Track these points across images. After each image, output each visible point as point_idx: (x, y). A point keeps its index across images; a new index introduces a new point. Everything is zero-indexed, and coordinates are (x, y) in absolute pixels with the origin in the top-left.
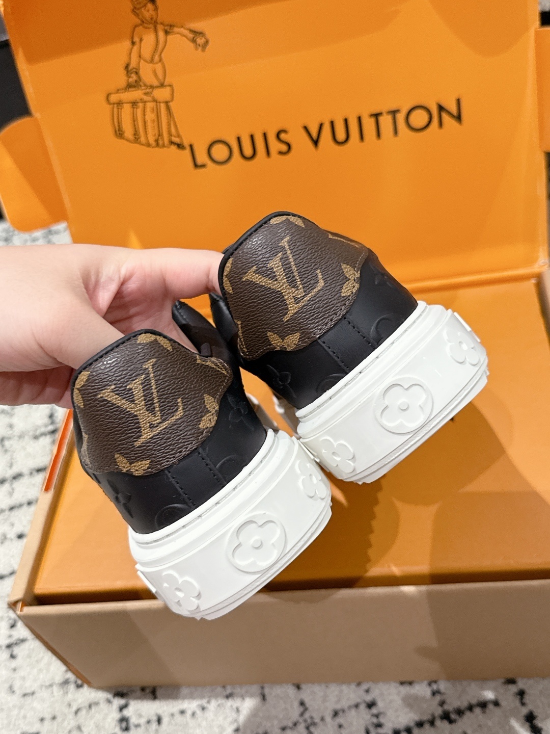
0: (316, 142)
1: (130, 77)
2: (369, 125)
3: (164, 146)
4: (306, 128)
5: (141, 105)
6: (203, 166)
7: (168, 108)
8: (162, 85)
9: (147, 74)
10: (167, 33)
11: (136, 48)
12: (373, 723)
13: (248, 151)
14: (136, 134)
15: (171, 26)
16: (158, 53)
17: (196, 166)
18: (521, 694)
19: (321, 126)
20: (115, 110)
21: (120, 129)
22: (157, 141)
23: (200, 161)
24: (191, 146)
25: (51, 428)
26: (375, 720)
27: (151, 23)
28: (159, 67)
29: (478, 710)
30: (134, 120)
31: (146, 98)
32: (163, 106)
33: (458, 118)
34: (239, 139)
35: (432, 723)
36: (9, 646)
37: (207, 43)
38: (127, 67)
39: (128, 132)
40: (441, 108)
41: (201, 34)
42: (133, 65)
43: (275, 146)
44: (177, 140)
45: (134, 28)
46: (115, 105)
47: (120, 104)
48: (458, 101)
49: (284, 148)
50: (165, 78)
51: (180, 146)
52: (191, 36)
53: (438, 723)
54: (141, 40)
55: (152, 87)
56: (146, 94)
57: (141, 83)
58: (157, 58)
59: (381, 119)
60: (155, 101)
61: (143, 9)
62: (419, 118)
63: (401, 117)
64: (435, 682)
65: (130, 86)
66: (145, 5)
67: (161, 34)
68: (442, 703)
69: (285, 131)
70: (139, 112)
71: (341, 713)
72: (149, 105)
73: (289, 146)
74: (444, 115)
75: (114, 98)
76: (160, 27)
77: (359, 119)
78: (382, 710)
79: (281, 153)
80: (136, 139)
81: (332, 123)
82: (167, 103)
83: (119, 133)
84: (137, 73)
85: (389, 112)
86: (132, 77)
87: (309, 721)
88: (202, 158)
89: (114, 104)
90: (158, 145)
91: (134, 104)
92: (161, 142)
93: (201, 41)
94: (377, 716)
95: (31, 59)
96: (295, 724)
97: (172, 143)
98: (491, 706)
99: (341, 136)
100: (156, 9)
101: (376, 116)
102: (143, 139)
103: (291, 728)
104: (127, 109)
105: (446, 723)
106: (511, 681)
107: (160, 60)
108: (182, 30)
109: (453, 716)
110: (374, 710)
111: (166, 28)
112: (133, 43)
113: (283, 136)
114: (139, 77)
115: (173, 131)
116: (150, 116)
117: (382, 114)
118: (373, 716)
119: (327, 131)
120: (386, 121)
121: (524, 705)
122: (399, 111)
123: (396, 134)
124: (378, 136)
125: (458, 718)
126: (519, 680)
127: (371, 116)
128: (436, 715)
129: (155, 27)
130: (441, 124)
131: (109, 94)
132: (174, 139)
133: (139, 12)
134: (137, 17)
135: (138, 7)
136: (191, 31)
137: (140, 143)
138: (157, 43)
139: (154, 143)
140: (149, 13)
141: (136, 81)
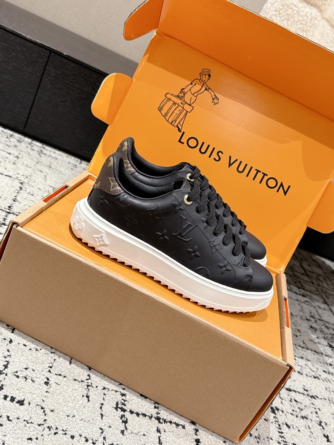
0: (230, 165)
1: (181, 93)
2: (253, 172)
3: (173, 125)
4: (230, 157)
5: (177, 105)
6: (183, 143)
7: (186, 114)
8: (190, 105)
10: (206, 89)
11: (191, 86)
12: (122, 403)
13: (203, 150)
14: (166, 114)
15: (210, 89)
16: (198, 93)
17: (180, 141)
18: (197, 430)
19: (237, 160)
20: (166, 100)
21: (162, 108)
22: (172, 122)
23: (182, 141)
24: (184, 133)
26: (123, 401)
27: (203, 82)
28: (194, 98)
29: (174, 425)
30: (170, 109)
31: (181, 104)
32: (185, 112)
33: (285, 193)
34: (203, 143)
35: (151, 417)
37: (217, 103)
38: (182, 89)
39: (164, 112)
40: (282, 185)
41: (218, 99)
42: (186, 90)
43: (214, 155)
44: (180, 127)
45: (196, 79)
46: (167, 98)
47: (170, 99)
48: (289, 186)
49: (217, 159)
51: (179, 129)
52: (214, 97)
53: (153, 419)
54: (195, 85)
55: (186, 103)
57: (183, 98)
58: (196, 95)
59: (259, 173)
60: (183, 108)
61: (204, 75)
62: (272, 183)
63: (266, 178)
65: (178, 96)
66: (206, 75)
67: (204, 89)
68: (158, 413)
69: (222, 153)
70: (174, 107)
71: (107, 390)
72: (179, 108)
73: (220, 159)
74: (281, 188)
75: (168, 96)
76: (205, 86)
77: (252, 167)
79: (215, 159)
80: (165, 116)
81: (241, 162)
82: (187, 111)
84: (184, 94)
85: (263, 173)
86: (182, 94)
87: (90, 385)
88: (184, 140)
89: (167, 97)
90: (171, 124)
91: (175, 103)
92: (173, 123)
93: (216, 101)
94: (125, 401)
95: (149, 60)
96: (82, 381)
97: (178, 127)
98: (181, 427)
99: (241, 169)
100: (208, 79)
101: (258, 171)
102: (167, 118)
103: (79, 382)
104: (171, 103)
105: (157, 421)
106: (193, 423)
107: (197, 96)
108: (212, 93)
109: (161, 421)
111: (207, 87)
112: (191, 84)
113: (220, 154)
114: (184, 96)
115: (181, 123)
116: (177, 112)
117: (260, 172)
118: (122, 399)
119: (237, 164)
120: (260, 175)
121: (196, 435)
122: (267, 175)
123: (260, 182)
124: (254, 179)
125: (163, 423)
126: (198, 425)
127: (256, 170)
128: (153, 416)
129: (204, 84)
130: (278, 191)
131: (168, 93)
132: (179, 126)
133: (202, 75)
134: (200, 76)
135: (203, 73)
136: (215, 95)
137: (165, 118)
138: (200, 90)
139: (170, 122)
140: (205, 78)
141: (182, 96)
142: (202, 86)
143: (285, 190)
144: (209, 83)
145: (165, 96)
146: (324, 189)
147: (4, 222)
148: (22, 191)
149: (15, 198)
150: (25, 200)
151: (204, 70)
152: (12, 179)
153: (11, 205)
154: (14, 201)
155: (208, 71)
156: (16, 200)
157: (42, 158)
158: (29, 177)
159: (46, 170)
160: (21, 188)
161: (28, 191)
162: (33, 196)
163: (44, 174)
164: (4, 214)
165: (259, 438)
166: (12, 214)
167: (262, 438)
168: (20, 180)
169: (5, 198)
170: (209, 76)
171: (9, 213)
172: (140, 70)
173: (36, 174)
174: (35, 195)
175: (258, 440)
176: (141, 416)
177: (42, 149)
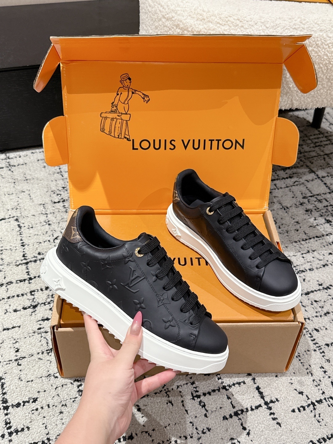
0: (186, 147)
1: (113, 107)
2: (208, 144)
3: (121, 138)
4: (183, 141)
5: (115, 120)
6: (137, 149)
7: (127, 123)
8: (126, 114)
10: (133, 93)
11: (118, 96)
12: (194, 391)
13: (157, 146)
14: (110, 132)
16: (127, 100)
17: (133, 149)
18: (254, 379)
19: (189, 140)
20: (103, 119)
21: (103, 128)
22: (119, 136)
23: (135, 147)
24: (133, 140)
25: (25, 261)
26: (195, 389)
28: (126, 106)
29: (237, 385)
30: (111, 126)
31: (118, 117)
32: (125, 122)
33: (243, 147)
34: (154, 140)
35: (219, 390)
36: (16, 360)
37: (149, 100)
38: (112, 104)
39: (107, 131)
40: (236, 142)
41: (147, 96)
42: (116, 103)
43: (169, 146)
44: (128, 137)
45: (119, 88)
47: (106, 118)
48: (244, 140)
49: (172, 147)
50: (128, 112)
51: (127, 139)
52: (143, 96)
53: (221, 390)
54: (121, 94)
55: (122, 113)
56: (118, 116)
57: (117, 111)
58: (126, 102)
59: (213, 142)
60: (122, 119)
61: (124, 81)
62: (228, 144)
63: (221, 143)
64: (219, 374)
65: (112, 112)
66: (126, 80)
67: (130, 93)
68: (222, 383)
69: (174, 141)
70: (114, 122)
71: (180, 387)
72: (119, 121)
73: (175, 147)
74: (237, 145)
75: (103, 115)
76: (130, 90)
77: (205, 140)
78: (197, 386)
79: (170, 149)
80: (110, 134)
81: (194, 140)
82: (127, 121)
83: (103, 130)
84: (116, 107)
85: (216, 140)
87: (167, 390)
88: (137, 145)
89: (103, 117)
91: (112, 119)
92: (120, 137)
93: (146, 99)
94: (196, 388)
95: (69, 92)
96: (161, 392)
97: (125, 138)
98: (242, 384)
99: (196, 146)
100: (130, 83)
101: (211, 141)
102: (112, 134)
103: (159, 393)
104: (109, 121)
105: (224, 390)
106: (249, 375)
107: (128, 103)
108: (139, 93)
109: (227, 388)
110: (194, 386)
111: (133, 91)
112: (118, 94)
113: (173, 142)
115: (127, 133)
116: (118, 125)
117: (214, 140)
118: (194, 388)
119: (191, 143)
120: (215, 143)
121: (255, 383)
122: (221, 140)
123: (218, 149)
124: (211, 149)
125: (229, 388)
126: (253, 374)
127: (209, 140)
128: (220, 388)
129: (128, 89)
130: (235, 149)
131: (102, 113)
132: (126, 136)
133: (123, 82)
134: (122, 84)
135: (123, 80)
136: (143, 94)
137: (111, 135)
138: (128, 96)
139: (117, 137)
140: (127, 83)
141: (115, 109)
142: (128, 92)
143: (242, 144)
145: (101, 117)
146: (273, 126)
147: (29, 276)
148: (22, 230)
149: (22, 242)
150: (30, 238)
151: (123, 76)
152: (7, 220)
153: (24, 253)
154: (23, 246)
155: (126, 75)
156: (24, 244)
157: (15, 173)
158: (18, 207)
159: (25, 186)
160: (19, 226)
161: (26, 225)
162: (33, 228)
163: (27, 192)
164: (24, 267)
165: (299, 356)
166: (30, 263)
167: (301, 355)
168: (14, 217)
169: (15, 248)
170: (130, 79)
171: (27, 263)
172: (66, 105)
173: (21, 199)
174: (34, 226)
175: (299, 358)
176: (212, 393)
177: (8, 160)
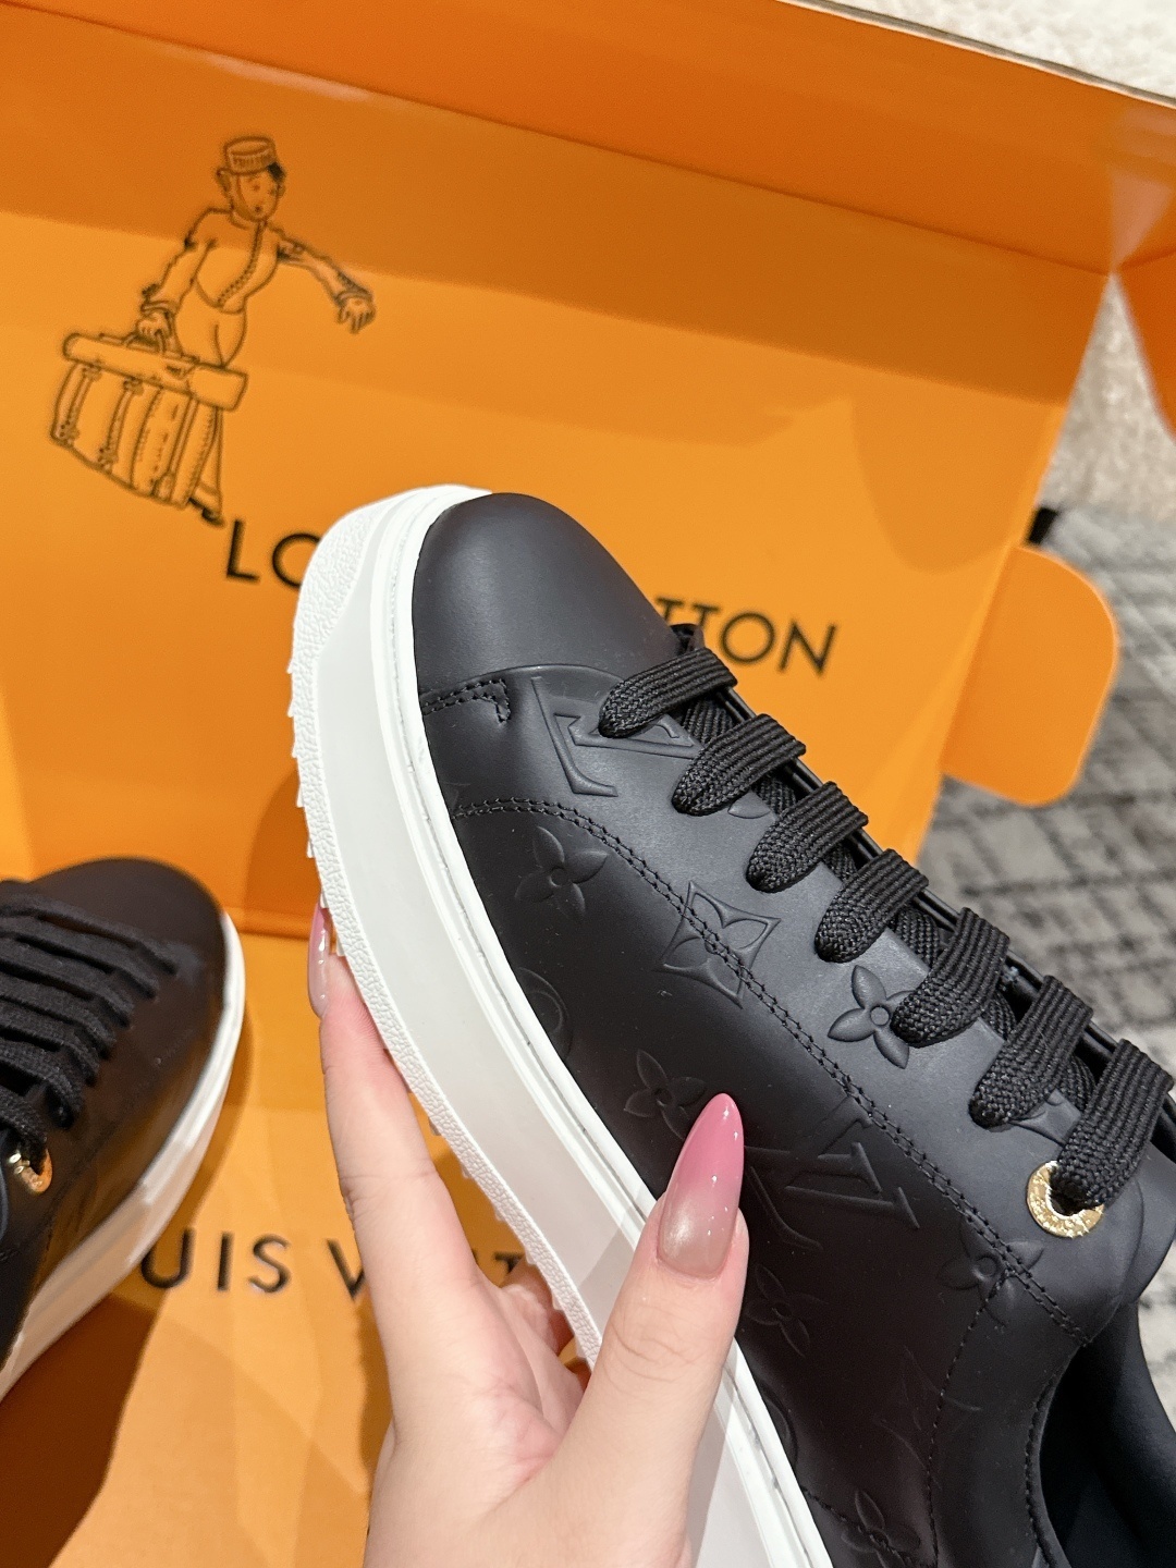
1: (146, 317)
3: (168, 500)
5: (148, 390)
6: (250, 578)
7: (216, 424)
8: (222, 367)
9: (193, 329)
10: (281, 255)
11: (190, 258)
14: (107, 451)
15: (299, 246)
16: (243, 292)
17: (232, 572)
20: (76, 377)
21: (70, 424)
22: (156, 484)
23: (243, 565)
24: (238, 526)
27: (252, 219)
28: (229, 326)
30: (116, 417)
31: (167, 378)
32: (204, 413)
33: (819, 663)
37: (369, 316)
38: (148, 292)
39: (89, 441)
41: (363, 293)
42: (167, 292)
44: (207, 500)
45: (203, 215)
46: (80, 366)
47: (94, 367)
48: (832, 631)
50: (233, 357)
51: (207, 515)
52: (337, 286)
54: (211, 246)
55: (195, 361)
56: (173, 370)
57: (171, 340)
58: (233, 302)
60: (189, 393)
61: (242, 179)
65: (136, 337)
66: (253, 173)
70: (138, 403)
72: (169, 398)
74: (797, 649)
75: (82, 348)
76: (269, 237)
82: (217, 409)
83: (62, 433)
84: (168, 315)
86: (154, 320)
88: (253, 557)
89: (77, 361)
90: (153, 494)
91: (132, 381)
92: (163, 491)
93: (355, 307)
97: (193, 501)
100: (277, 193)
102: (119, 469)
104: (107, 387)
107: (242, 310)
108: (322, 268)
111: (283, 244)
112: (189, 246)
114: (171, 327)
115: (207, 477)
116: (161, 423)
129: (258, 231)
130: (783, 664)
131: (75, 335)
132: (200, 495)
133: (233, 180)
134: (226, 189)
135: (235, 168)
136: (341, 276)
137: (109, 473)
138: (249, 268)
139: (145, 487)
140: (256, 190)
141: (159, 332)
142: (256, 247)
143: (817, 648)
144: (291, 216)
145: (65, 352)
146: (989, 589)
151: (237, 147)
155: (263, 144)
170: (276, 171)
